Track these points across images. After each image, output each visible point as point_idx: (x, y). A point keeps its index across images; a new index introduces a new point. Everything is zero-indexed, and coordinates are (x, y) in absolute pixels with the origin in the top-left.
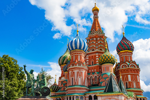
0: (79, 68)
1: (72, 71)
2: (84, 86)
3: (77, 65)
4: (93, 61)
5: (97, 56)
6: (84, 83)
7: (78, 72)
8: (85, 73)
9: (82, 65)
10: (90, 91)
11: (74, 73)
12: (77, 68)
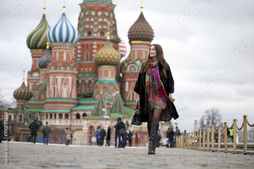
0: (64, 73)
1: (54, 76)
2: (71, 98)
3: (62, 68)
4: (88, 53)
5: (95, 47)
6: (71, 95)
7: (63, 79)
8: (73, 80)
9: (68, 68)
10: (79, 104)
11: (56, 79)
12: (61, 73)
